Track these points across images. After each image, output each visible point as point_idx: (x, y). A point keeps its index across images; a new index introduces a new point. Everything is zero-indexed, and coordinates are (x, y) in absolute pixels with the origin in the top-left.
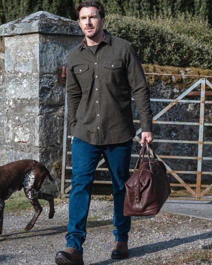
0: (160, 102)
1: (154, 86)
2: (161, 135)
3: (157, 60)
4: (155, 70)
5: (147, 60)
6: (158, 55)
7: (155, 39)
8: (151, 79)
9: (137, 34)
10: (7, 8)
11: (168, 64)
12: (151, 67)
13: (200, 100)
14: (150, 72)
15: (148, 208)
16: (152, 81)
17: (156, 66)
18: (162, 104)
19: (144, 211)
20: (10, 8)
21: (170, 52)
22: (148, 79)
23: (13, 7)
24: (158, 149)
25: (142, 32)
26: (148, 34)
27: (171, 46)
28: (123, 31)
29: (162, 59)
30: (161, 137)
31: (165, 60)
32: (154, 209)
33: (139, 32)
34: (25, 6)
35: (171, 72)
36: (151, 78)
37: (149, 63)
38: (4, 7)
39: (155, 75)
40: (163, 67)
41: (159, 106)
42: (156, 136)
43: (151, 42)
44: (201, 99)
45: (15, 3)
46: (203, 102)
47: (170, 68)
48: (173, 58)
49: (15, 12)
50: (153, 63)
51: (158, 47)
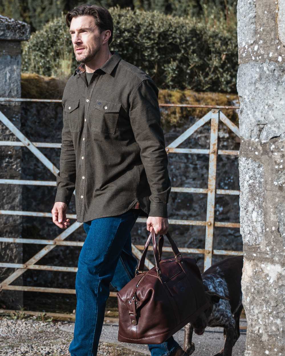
0: (192, 155)
1: (179, 127)
2: (194, 210)
3: (190, 83)
4: (182, 99)
5: (171, 83)
6: (193, 74)
7: (189, 47)
8: (173, 116)
9: (154, 40)
10: (35, 10)
11: (212, 90)
12: (176, 94)
13: (209, 148)
14: (173, 103)
15: (150, 333)
16: (175, 118)
17: (187, 92)
18: (196, 158)
19: (144, 337)
20: (39, 10)
21: (216, 68)
22: (168, 115)
23: (43, 9)
24: (188, 233)
25: (164, 35)
26: (174, 38)
27: (221, 59)
28: (126, 34)
29: (200, 81)
30: (194, 213)
31: (207, 83)
32: (158, 336)
33: (157, 35)
34: (59, 6)
35: (214, 103)
36: (174, 113)
37: (174, 87)
38: (31, 9)
39: (182, 108)
40: (202, 95)
41: (190, 161)
42: (186, 212)
43: (179, 52)
44: (211, 147)
45: (46, 3)
46: (214, 153)
47: (214, 96)
48: (223, 80)
49: (46, 16)
50: (183, 88)
51: (195, 60)
